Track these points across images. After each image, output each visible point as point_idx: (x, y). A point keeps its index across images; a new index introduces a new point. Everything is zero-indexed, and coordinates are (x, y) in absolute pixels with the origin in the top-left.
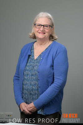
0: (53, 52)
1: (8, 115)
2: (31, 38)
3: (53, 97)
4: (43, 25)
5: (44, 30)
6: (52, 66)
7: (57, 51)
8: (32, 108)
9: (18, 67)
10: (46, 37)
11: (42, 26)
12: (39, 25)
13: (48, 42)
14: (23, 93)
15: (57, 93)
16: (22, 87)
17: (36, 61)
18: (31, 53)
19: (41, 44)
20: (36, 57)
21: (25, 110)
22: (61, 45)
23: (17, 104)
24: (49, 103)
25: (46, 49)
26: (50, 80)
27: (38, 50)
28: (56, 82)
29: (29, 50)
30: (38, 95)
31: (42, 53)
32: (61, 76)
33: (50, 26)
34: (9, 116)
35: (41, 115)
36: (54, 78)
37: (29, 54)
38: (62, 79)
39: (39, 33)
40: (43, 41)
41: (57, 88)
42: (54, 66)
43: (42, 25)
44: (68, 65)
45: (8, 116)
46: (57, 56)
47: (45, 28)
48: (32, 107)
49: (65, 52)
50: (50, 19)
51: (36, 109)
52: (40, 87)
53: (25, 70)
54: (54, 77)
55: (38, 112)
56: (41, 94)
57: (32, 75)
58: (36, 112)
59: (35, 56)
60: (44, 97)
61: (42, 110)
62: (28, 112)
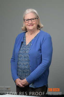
0: (41, 39)
3: (41, 73)
4: (30, 19)
5: (32, 23)
6: (40, 50)
7: (44, 38)
8: (25, 83)
9: (14, 51)
12: (27, 20)
13: (36, 31)
14: (18, 71)
15: (44, 71)
16: (17, 66)
17: (27, 47)
18: (24, 40)
20: (27, 44)
21: (19, 84)
22: (47, 33)
24: (38, 79)
25: (35, 37)
26: (39, 61)
28: (44, 62)
29: (22, 38)
30: (29, 72)
31: (32, 40)
32: (47, 58)
33: (36, 18)
34: (8, 89)
35: (32, 88)
36: (41, 59)
37: (22, 41)
38: (48, 60)
39: (29, 26)
40: (32, 31)
41: (44, 67)
42: (42, 50)
43: (29, 20)
44: (52, 49)
47: (32, 21)
49: (50, 38)
51: (28, 83)
52: (31, 67)
53: (19, 53)
54: (42, 58)
55: (30, 85)
56: (31, 72)
57: (25, 57)
58: (28, 85)
59: (26, 42)
60: (34, 74)
61: (33, 84)
62: (21, 86)
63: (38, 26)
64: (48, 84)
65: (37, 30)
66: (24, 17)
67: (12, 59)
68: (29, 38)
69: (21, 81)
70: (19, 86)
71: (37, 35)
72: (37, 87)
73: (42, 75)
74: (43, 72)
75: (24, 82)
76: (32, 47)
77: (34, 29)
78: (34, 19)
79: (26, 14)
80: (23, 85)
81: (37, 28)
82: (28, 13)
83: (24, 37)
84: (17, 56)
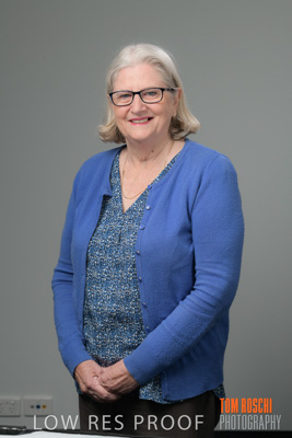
0: (188, 180)
1: (35, 405)
3: (195, 337)
4: (138, 93)
5: (144, 108)
6: (187, 231)
7: (201, 175)
8: (119, 380)
9: (68, 237)
10: (159, 129)
11: (137, 96)
12: (126, 96)
13: (167, 147)
15: (206, 324)
16: (81, 306)
17: (127, 217)
20: (127, 204)
21: (93, 387)
22: (214, 153)
23: (67, 366)
24: (180, 360)
25: (165, 172)
26: (182, 280)
27: (137, 178)
28: (203, 285)
30: (139, 333)
31: (149, 188)
32: (219, 266)
33: (163, 90)
34: (38, 407)
36: (194, 271)
37: (105, 192)
38: (224, 274)
39: (131, 121)
40: (147, 148)
41: (207, 307)
42: (194, 231)
43: (134, 94)
44: (243, 226)
45: (35, 409)
46: (202, 194)
47: (149, 99)
48: (121, 376)
49: (231, 177)
51: (132, 380)
52: (145, 307)
53: (90, 249)
54: (197, 267)
55: (142, 392)
56: (149, 331)
57: (118, 266)
58: (136, 391)
59: (123, 198)
60: (159, 340)
61: (154, 385)
62: (104, 392)
63: (176, 126)
64: (225, 383)
65: (170, 142)
66: (111, 82)
67: (56, 271)
68: (135, 179)
69: (102, 373)
70: (91, 392)
71: (173, 161)
72: (175, 398)
73: (198, 343)
74: (203, 329)
75: (115, 378)
76: (148, 219)
77: (153, 135)
78: (155, 93)
79: (122, 66)
80: (111, 391)
81: (170, 131)
82: (130, 66)
83: (113, 174)
84: (84, 261)
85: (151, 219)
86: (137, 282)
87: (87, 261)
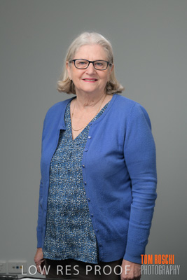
1: (15, 266)
2: (63, 91)
10: (100, 88)
11: (91, 64)
12: (82, 63)
16: (46, 201)
17: (76, 143)
18: (66, 124)
19: (87, 105)
20: (75, 134)
25: (100, 114)
27: (81, 117)
31: (90, 125)
33: (108, 63)
34: (18, 268)
37: (62, 128)
40: (92, 97)
43: (90, 62)
45: (15, 268)
50: (107, 47)
53: (52, 163)
57: (70, 174)
71: (105, 107)
76: (89, 145)
77: (96, 90)
78: (102, 64)
83: (66, 115)
84: (48, 172)
85: (91, 145)
86: (83, 184)
87: (50, 171)
